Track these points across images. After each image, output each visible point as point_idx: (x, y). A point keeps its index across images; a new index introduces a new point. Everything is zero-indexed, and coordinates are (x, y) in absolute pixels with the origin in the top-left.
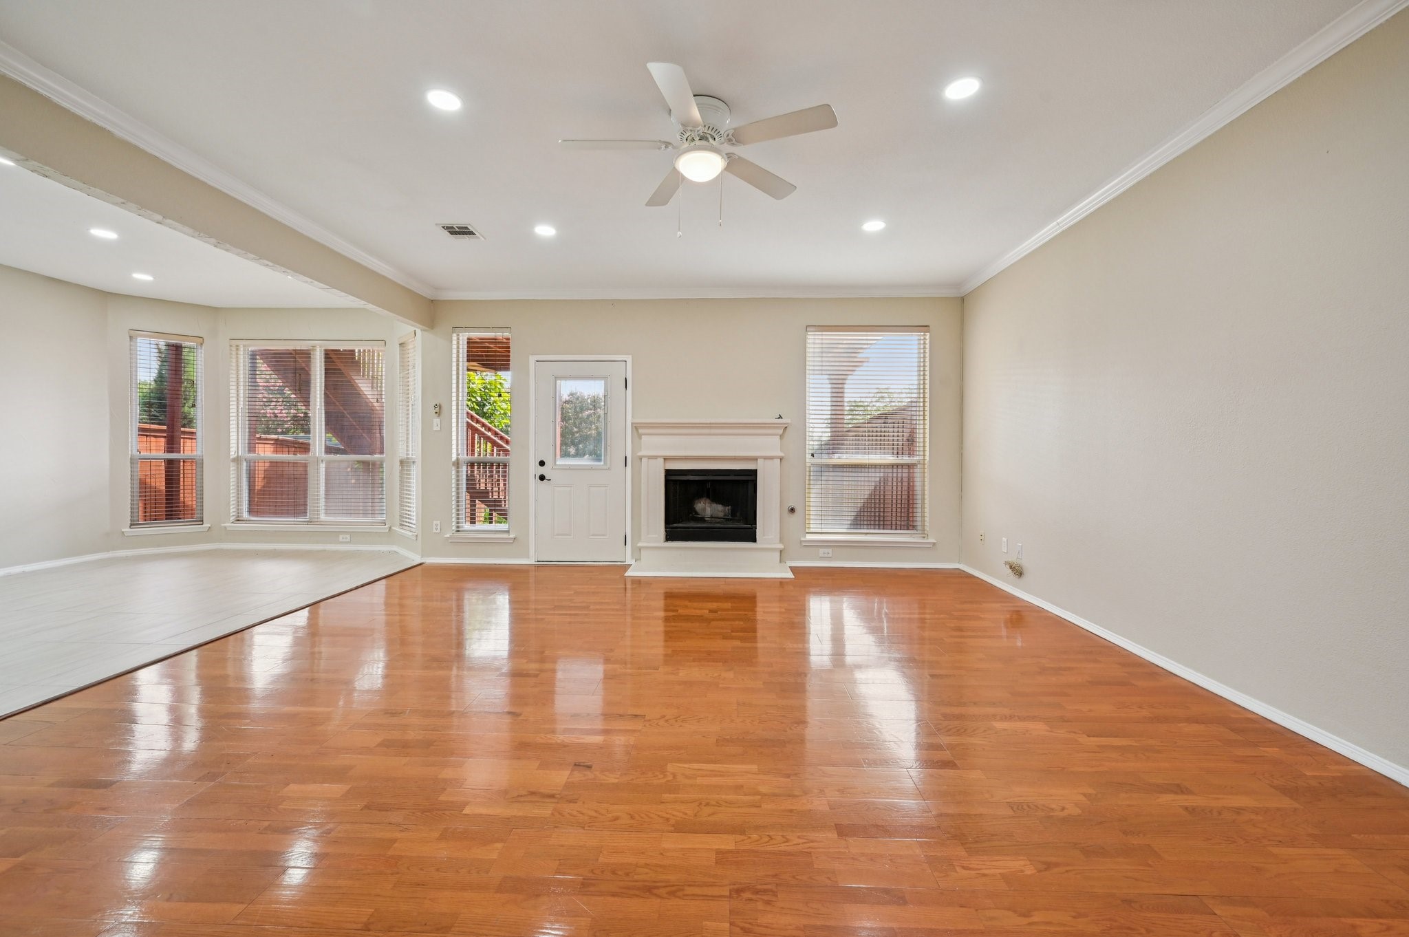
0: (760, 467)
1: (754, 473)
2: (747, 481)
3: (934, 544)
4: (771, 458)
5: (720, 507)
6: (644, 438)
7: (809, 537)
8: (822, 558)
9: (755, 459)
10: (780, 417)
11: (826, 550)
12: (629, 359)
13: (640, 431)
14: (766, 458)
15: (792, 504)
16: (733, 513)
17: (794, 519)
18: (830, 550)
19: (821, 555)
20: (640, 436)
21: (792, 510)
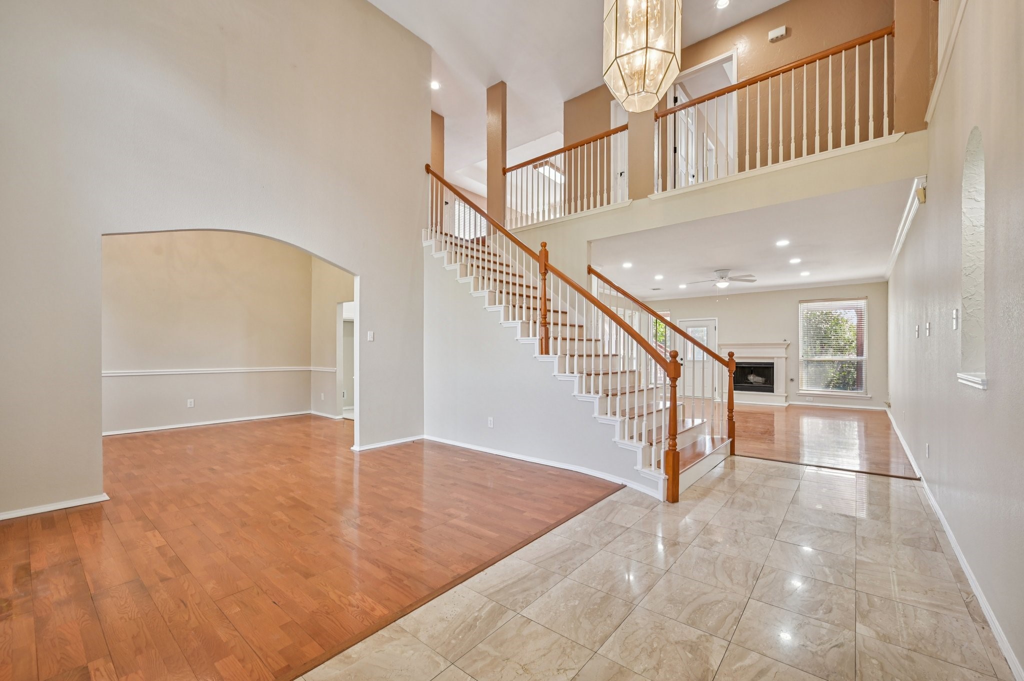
0: (775, 361)
1: (773, 364)
2: (770, 367)
3: (871, 398)
4: (781, 358)
5: (760, 378)
6: (723, 350)
7: (801, 392)
8: (808, 401)
9: (773, 358)
10: (785, 341)
11: (810, 398)
12: (717, 319)
13: (721, 347)
14: (778, 357)
15: (792, 377)
16: (766, 381)
17: (793, 384)
18: (812, 398)
19: (807, 400)
20: (721, 349)
21: (792, 380)
